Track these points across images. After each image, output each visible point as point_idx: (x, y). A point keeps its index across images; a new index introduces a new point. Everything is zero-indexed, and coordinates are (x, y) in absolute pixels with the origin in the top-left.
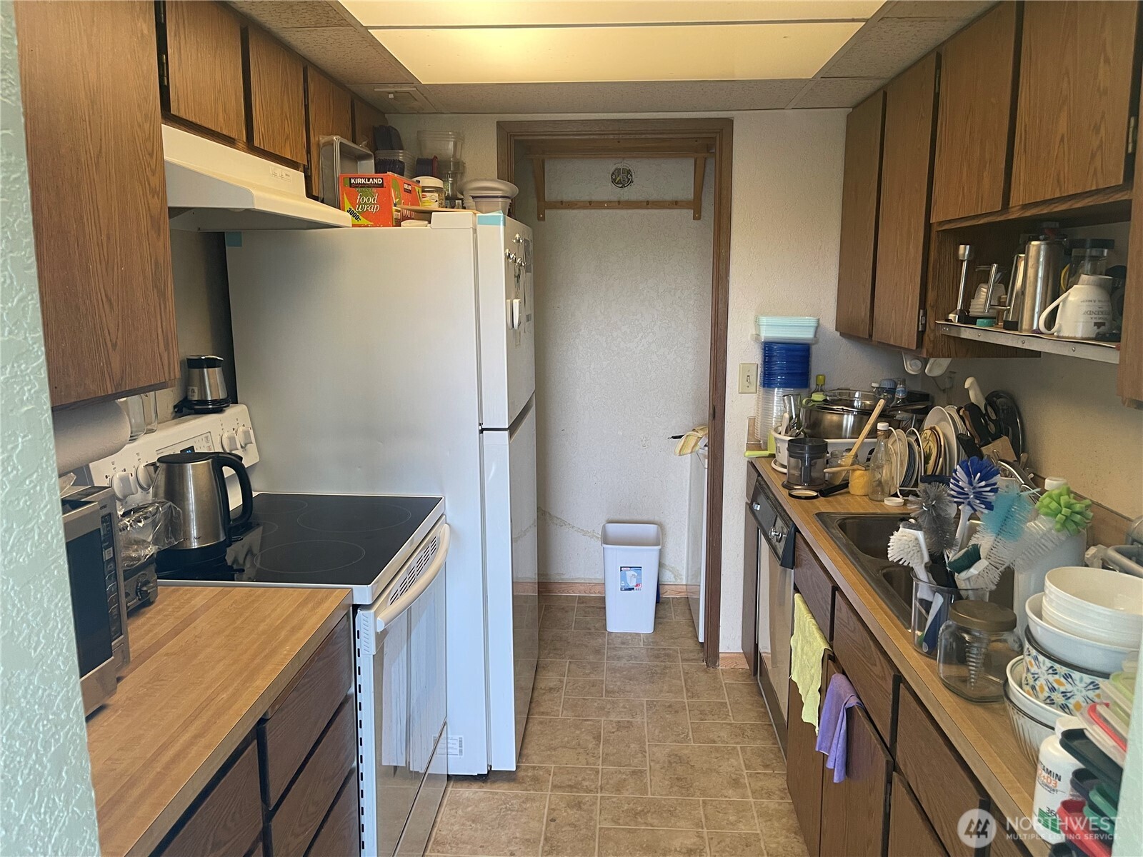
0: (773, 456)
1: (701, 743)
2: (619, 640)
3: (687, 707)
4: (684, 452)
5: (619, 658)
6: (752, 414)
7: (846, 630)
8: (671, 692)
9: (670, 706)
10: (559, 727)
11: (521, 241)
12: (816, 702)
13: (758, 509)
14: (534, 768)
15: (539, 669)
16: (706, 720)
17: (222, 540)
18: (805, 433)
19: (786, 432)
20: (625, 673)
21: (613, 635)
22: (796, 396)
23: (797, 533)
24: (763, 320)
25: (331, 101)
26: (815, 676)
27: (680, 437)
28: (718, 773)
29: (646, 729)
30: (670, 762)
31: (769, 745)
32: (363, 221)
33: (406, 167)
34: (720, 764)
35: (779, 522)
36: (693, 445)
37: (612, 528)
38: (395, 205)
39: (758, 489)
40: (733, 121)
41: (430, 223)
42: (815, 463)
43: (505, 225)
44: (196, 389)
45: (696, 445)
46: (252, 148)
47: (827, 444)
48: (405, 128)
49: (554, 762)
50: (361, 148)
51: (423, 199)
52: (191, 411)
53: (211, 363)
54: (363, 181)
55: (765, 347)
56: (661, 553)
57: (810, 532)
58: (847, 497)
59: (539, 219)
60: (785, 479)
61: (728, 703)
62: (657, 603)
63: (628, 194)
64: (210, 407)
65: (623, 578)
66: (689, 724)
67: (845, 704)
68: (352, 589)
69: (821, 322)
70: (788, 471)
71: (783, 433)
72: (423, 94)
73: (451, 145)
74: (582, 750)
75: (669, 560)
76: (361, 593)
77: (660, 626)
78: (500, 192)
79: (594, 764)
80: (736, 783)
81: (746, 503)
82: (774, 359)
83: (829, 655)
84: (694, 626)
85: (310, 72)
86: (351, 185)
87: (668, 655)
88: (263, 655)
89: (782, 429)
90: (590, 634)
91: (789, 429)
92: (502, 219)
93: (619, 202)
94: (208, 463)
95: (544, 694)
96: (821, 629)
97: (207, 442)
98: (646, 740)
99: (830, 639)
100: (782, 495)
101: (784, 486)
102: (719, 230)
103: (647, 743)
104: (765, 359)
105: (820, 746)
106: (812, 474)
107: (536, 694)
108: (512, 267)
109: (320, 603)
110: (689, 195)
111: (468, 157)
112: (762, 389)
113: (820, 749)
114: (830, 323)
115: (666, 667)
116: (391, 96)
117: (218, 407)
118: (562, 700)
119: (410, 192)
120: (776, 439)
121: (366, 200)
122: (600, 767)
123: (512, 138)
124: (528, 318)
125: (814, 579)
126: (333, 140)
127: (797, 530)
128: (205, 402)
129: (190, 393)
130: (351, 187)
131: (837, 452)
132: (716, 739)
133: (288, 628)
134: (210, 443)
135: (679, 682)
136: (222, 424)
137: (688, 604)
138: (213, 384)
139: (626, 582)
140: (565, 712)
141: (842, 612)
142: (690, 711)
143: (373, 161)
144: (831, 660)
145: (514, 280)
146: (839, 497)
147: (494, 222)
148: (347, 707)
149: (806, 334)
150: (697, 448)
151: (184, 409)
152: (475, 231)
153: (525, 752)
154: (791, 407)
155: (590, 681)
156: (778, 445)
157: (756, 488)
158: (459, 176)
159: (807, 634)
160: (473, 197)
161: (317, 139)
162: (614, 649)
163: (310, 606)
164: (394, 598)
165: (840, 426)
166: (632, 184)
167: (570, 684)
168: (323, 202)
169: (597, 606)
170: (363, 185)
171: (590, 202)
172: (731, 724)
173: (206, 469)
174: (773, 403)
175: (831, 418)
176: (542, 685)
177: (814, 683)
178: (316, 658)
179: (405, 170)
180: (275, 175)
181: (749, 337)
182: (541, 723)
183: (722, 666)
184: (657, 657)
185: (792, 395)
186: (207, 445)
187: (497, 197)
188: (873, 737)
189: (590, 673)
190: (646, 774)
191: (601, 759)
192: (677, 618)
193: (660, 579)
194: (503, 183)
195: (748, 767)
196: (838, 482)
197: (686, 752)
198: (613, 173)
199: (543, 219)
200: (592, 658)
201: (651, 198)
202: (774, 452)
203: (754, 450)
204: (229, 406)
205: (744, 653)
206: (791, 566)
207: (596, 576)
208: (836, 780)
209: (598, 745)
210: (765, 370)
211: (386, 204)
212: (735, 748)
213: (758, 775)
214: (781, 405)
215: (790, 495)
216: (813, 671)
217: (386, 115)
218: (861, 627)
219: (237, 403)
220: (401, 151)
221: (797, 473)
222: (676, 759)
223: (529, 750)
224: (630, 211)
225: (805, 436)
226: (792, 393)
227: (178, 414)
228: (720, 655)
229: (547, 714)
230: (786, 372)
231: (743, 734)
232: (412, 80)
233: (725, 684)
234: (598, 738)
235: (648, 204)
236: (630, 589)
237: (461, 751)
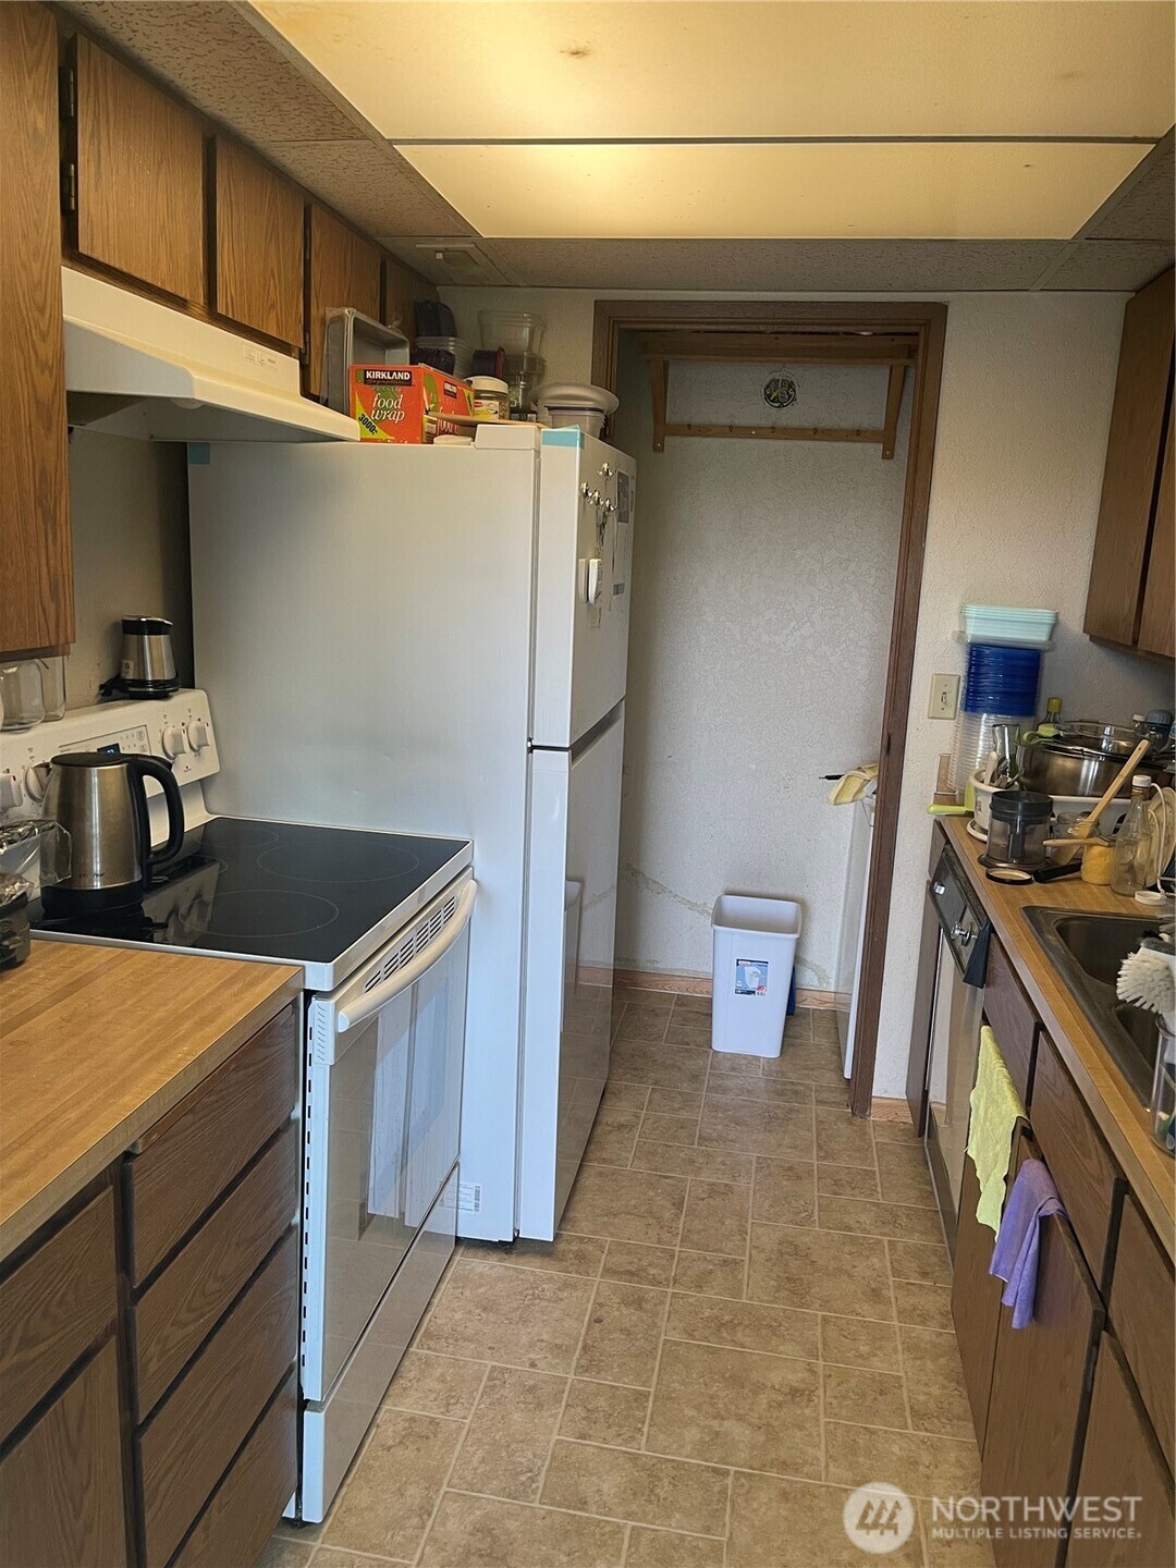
0: (970, 815)
1: (830, 1228)
2: (728, 1064)
3: (815, 1172)
4: (844, 799)
5: (725, 1091)
6: (947, 749)
7: (1051, 1093)
8: (795, 1147)
9: (790, 1169)
10: (624, 1183)
11: (610, 474)
12: (1000, 1195)
13: (941, 892)
14: (581, 1240)
15: (607, 1095)
16: (841, 1194)
17: (136, 880)
18: (1021, 784)
19: (992, 781)
20: (730, 1113)
21: (720, 1056)
22: (1012, 727)
23: (992, 935)
24: (972, 610)
25: (348, 258)
26: (1001, 1155)
27: (838, 777)
28: (850, 1276)
29: (751, 1200)
30: (780, 1252)
31: (931, 1243)
32: (380, 434)
33: (457, 362)
34: (855, 1263)
35: (969, 916)
36: (855, 790)
37: (732, 903)
38: (427, 413)
39: (945, 865)
40: (947, 307)
41: (474, 440)
42: (1033, 830)
43: (582, 446)
44: (132, 664)
45: (860, 790)
46: (214, 317)
47: (1052, 802)
48: (463, 306)
49: (612, 1235)
50: (392, 330)
51: (476, 409)
52: (123, 695)
53: (155, 628)
54: (384, 375)
55: (972, 650)
56: (799, 945)
57: (1010, 933)
58: (1076, 885)
59: (655, 449)
60: (983, 851)
61: (877, 1173)
62: (787, 1014)
63: (788, 417)
64: (151, 690)
65: (740, 975)
66: (816, 1198)
67: (1040, 1209)
68: (304, 967)
69: (1060, 618)
70: (990, 838)
71: (988, 780)
72: (486, 255)
73: (526, 333)
74: (651, 1221)
75: (813, 954)
76: (318, 975)
77: (791, 1049)
78: (591, 403)
79: (670, 1244)
80: (876, 1295)
81: (928, 882)
82: (984, 670)
83: (1024, 1128)
84: (839, 1053)
85: (315, 212)
86: (366, 381)
87: (796, 1092)
88: (146, 1057)
89: (987, 776)
90: (686, 1050)
91: (996, 775)
92: (578, 436)
93: (773, 428)
94: (122, 768)
95: (610, 1132)
96: (1014, 1084)
97: (141, 739)
98: (750, 1216)
99: (1027, 1102)
100: (976, 874)
101: (981, 862)
102: (915, 472)
103: (750, 1221)
104: (970, 668)
105: (995, 1268)
106: (1026, 846)
107: (599, 1130)
108: (591, 512)
109: (253, 984)
110: (878, 421)
111: (550, 352)
112: (962, 714)
113: (996, 1271)
114: (1074, 621)
115: (791, 1110)
116: (440, 256)
117: (162, 692)
118: (635, 1145)
119: (454, 395)
120: (976, 790)
121: (386, 403)
122: (677, 1249)
123: (616, 326)
124: (618, 589)
125: (1010, 1007)
126: (344, 314)
127: (992, 930)
128: (144, 683)
129: (124, 669)
130: (365, 383)
131: (1067, 816)
132: (854, 1225)
133: (196, 1018)
134: (145, 741)
135: (807, 1133)
136: (165, 716)
137: (836, 1018)
138: (157, 656)
139: (744, 982)
140: (636, 1162)
141: (1046, 1065)
142: (819, 1178)
143: (408, 350)
144: (1025, 1133)
145: (594, 531)
146: (1064, 885)
147: (565, 441)
148: (286, 1138)
149: (1036, 635)
150: (861, 796)
151: (114, 691)
152: (538, 453)
153: (571, 1214)
154: (1003, 743)
155: (678, 1121)
156: (979, 799)
157: (941, 861)
158: (535, 379)
159: (994, 1090)
160: (550, 409)
161: (321, 312)
162: (720, 1076)
163: (235, 988)
164: (371, 985)
165: (1076, 776)
166: (794, 402)
167: (651, 1121)
168: (326, 405)
169: (700, 1012)
170: (382, 382)
171: (731, 428)
172: (879, 1204)
173: (119, 774)
174: (978, 736)
175: (1063, 764)
176: (609, 1118)
177: (998, 1167)
178: (233, 1066)
179: (456, 366)
180: (251, 359)
181: (949, 636)
182: (601, 1174)
183: (875, 1116)
184: (780, 1093)
185: (1007, 725)
186: (139, 743)
187: (583, 409)
188: (1077, 1269)
189: (680, 1108)
190: (743, 1266)
191: (680, 1236)
192: (816, 1039)
193: (797, 980)
194: (596, 390)
195: (896, 1273)
196: (1065, 861)
197: (807, 1239)
198: (768, 387)
199: (661, 450)
200: (686, 1087)
201: (822, 425)
202: (972, 810)
203: (944, 804)
204: (177, 690)
205: (908, 1100)
206: (980, 984)
207: (704, 968)
208: (1015, 1324)
209: (677, 1216)
210: (969, 685)
211: (414, 410)
212: (880, 1241)
213: (910, 1287)
214: (989, 740)
215: (989, 876)
216: (998, 1147)
217: (438, 288)
218: (1073, 1093)
219: (194, 688)
220: (452, 339)
221: (1002, 842)
222: (790, 1250)
223: (580, 1211)
224: (789, 443)
225: (1022, 789)
226: (1009, 721)
227: (104, 698)
228: (873, 1100)
229: (611, 1162)
230: (1001, 690)
231: (895, 1222)
232: (468, 232)
233: (877, 1143)
234: (678, 1205)
235: (816, 434)
236: (749, 993)
237: (477, 1206)
